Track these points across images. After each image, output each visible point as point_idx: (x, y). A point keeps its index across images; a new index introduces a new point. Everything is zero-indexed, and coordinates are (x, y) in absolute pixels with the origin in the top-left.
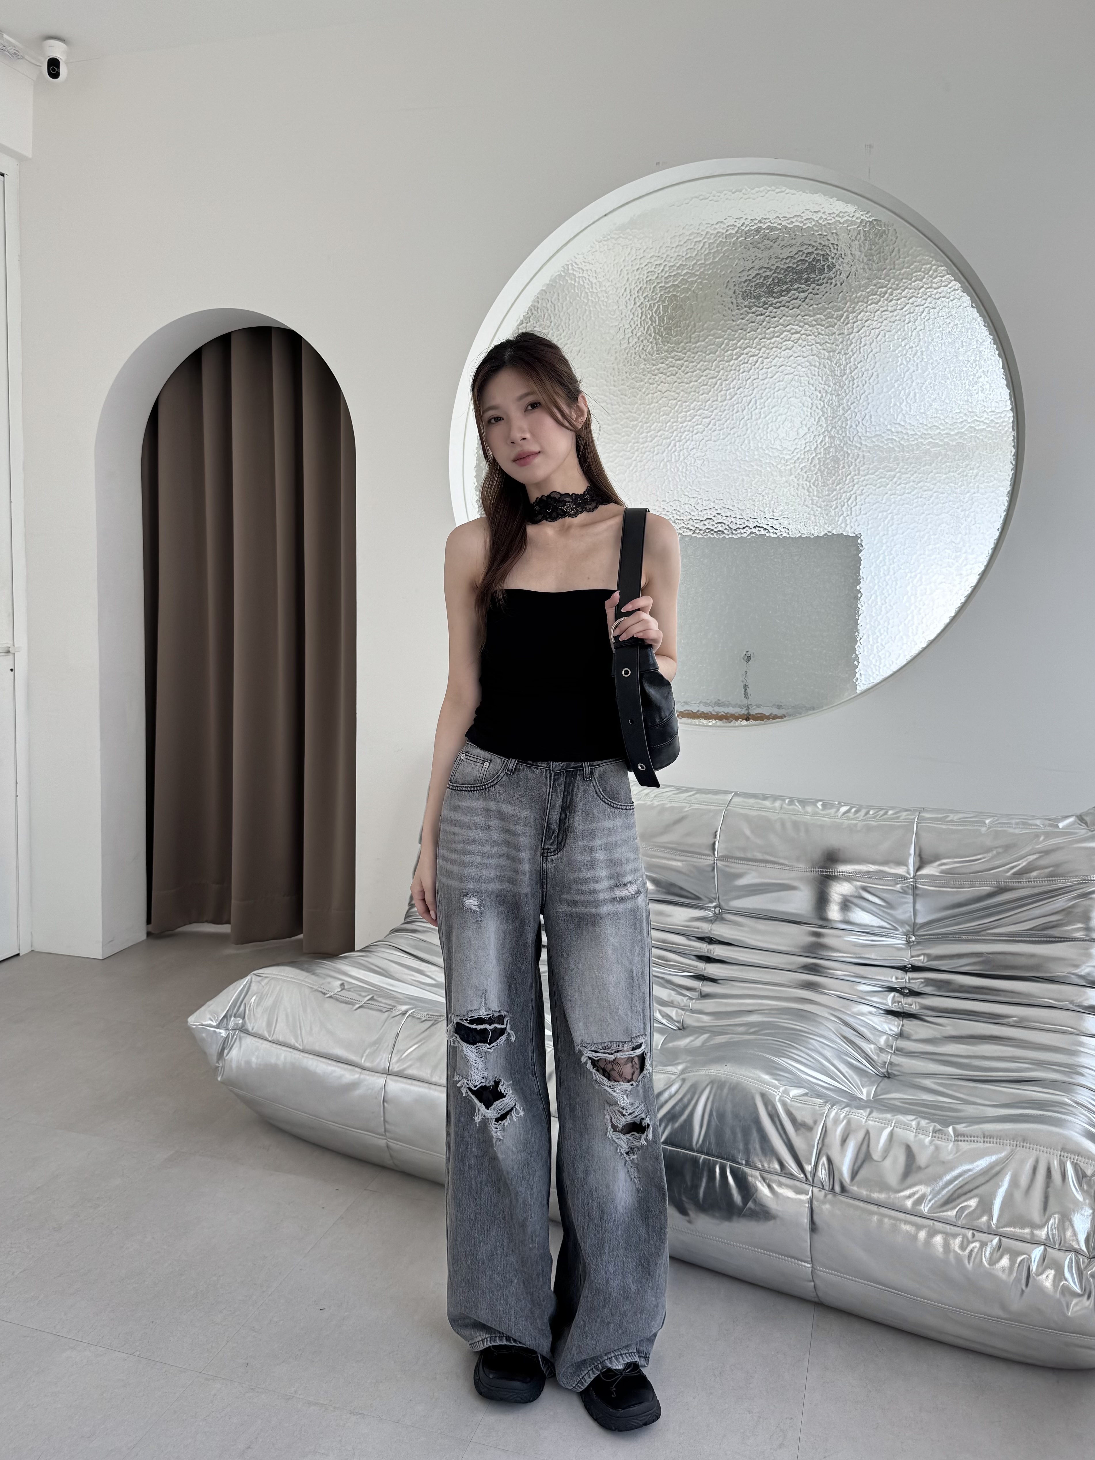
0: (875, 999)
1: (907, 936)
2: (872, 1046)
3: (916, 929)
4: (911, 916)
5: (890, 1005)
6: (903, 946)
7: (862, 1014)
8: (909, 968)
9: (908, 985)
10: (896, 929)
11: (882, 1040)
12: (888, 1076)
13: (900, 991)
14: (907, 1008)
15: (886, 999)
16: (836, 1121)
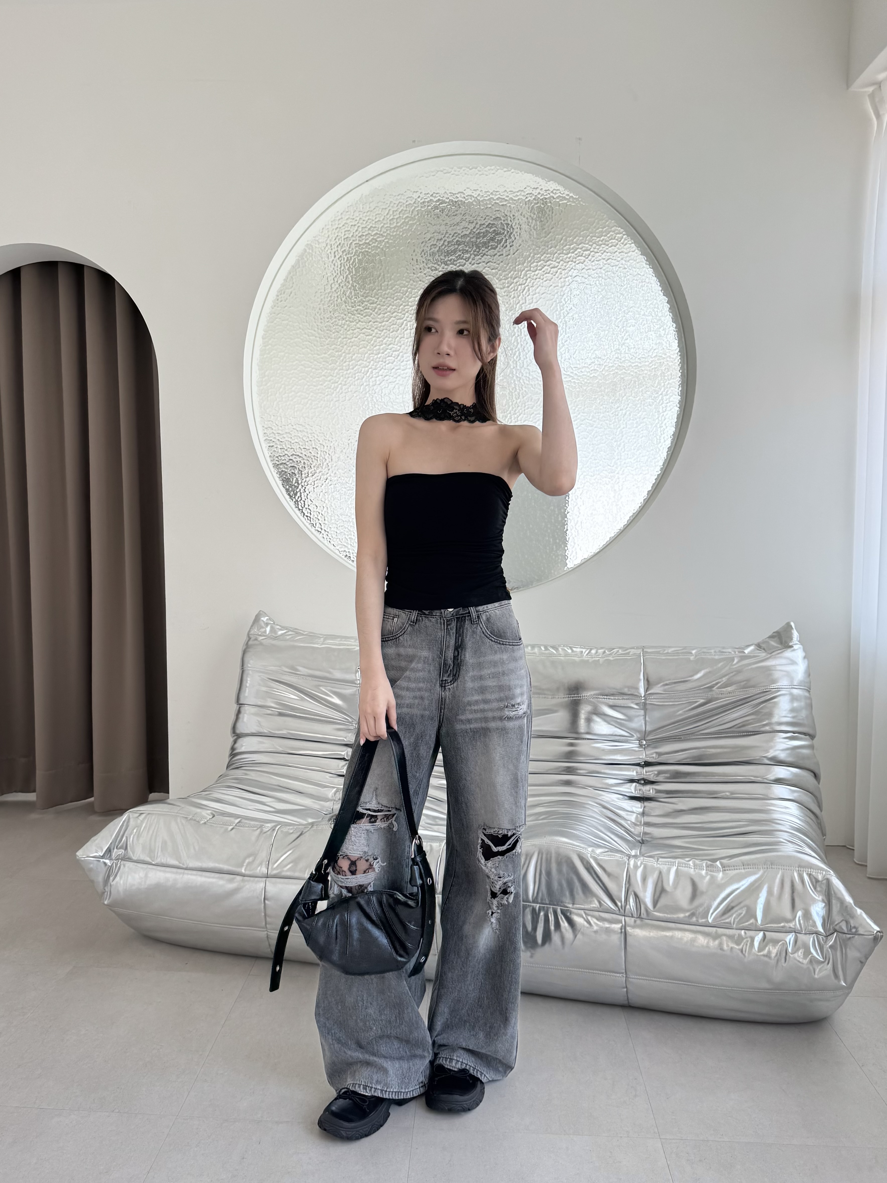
0: (622, 789)
1: (639, 741)
2: (628, 822)
3: (646, 735)
4: (642, 725)
5: (634, 792)
6: (637, 749)
7: (615, 800)
8: (645, 764)
9: (645, 777)
10: (632, 736)
11: (633, 818)
12: (642, 842)
13: (637, 781)
14: (646, 794)
15: (630, 789)
16: (636, 867)
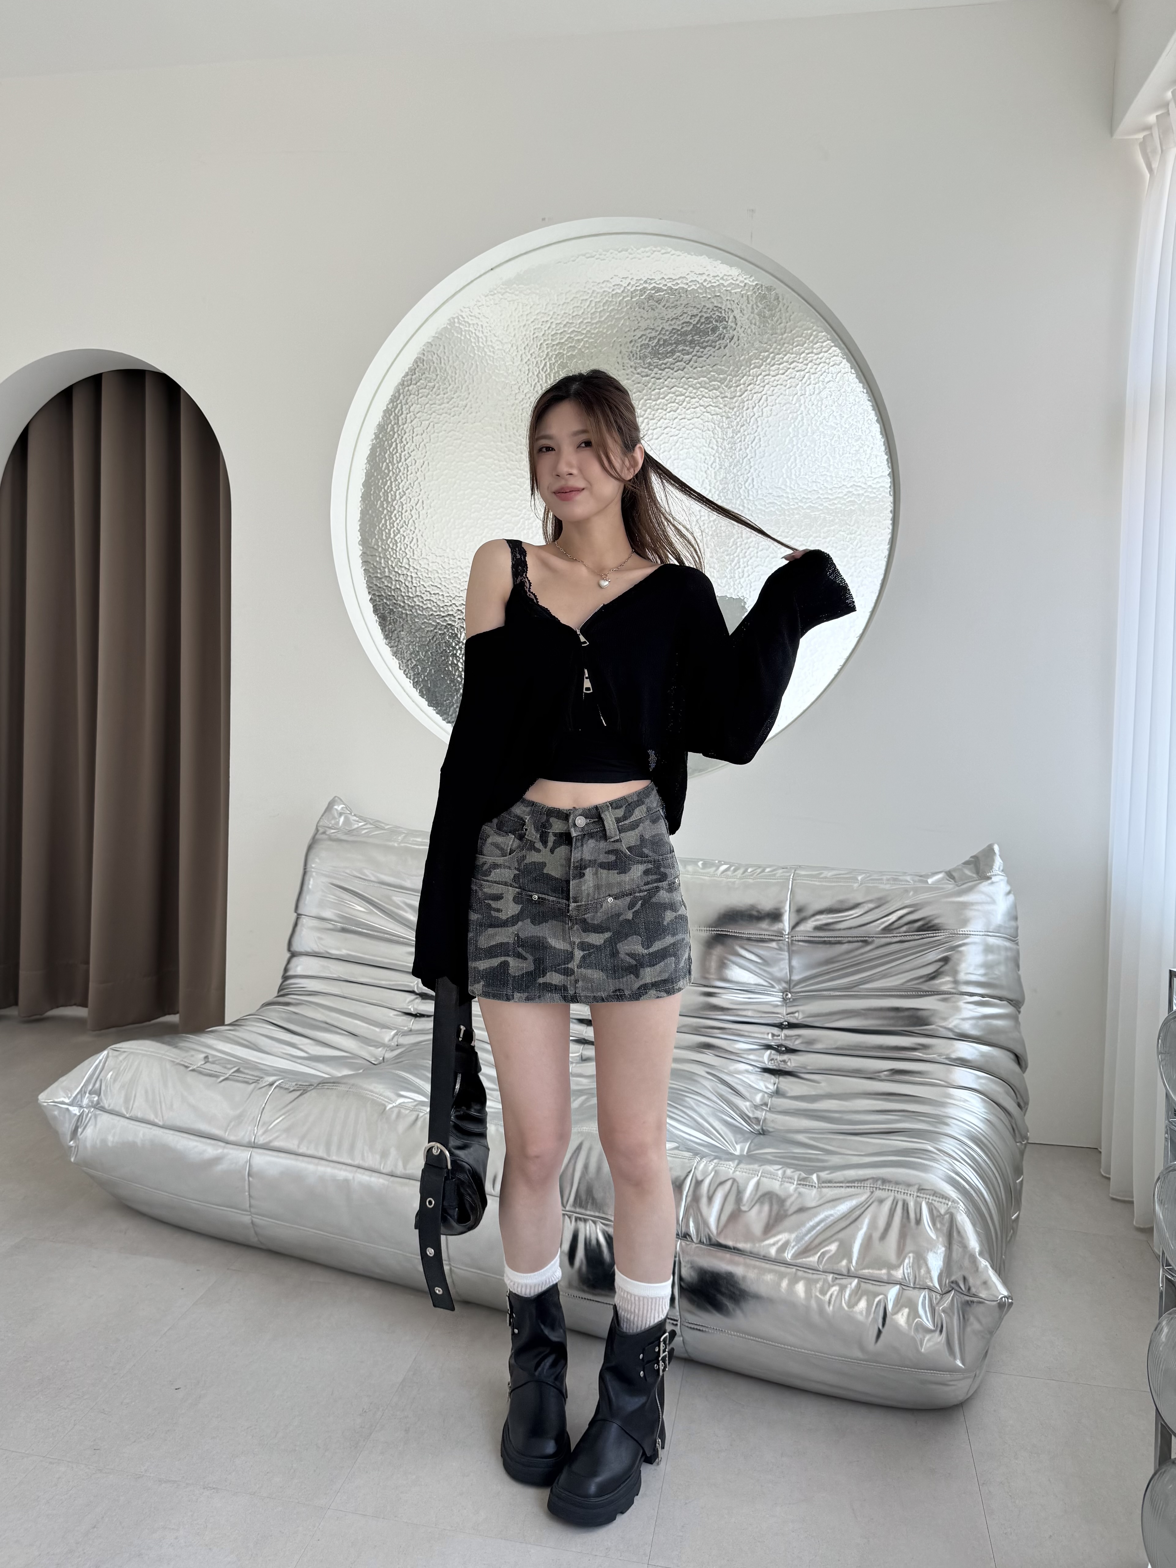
0: (752, 1057)
1: (783, 993)
2: (748, 1104)
3: (792, 986)
4: (786, 973)
5: (767, 1063)
6: (779, 1003)
7: (740, 1072)
8: (786, 1025)
9: (784, 1043)
10: (773, 987)
11: (758, 1098)
12: (763, 1133)
13: (776, 1048)
14: (782, 1066)
15: (763, 1057)
16: (705, 1173)
